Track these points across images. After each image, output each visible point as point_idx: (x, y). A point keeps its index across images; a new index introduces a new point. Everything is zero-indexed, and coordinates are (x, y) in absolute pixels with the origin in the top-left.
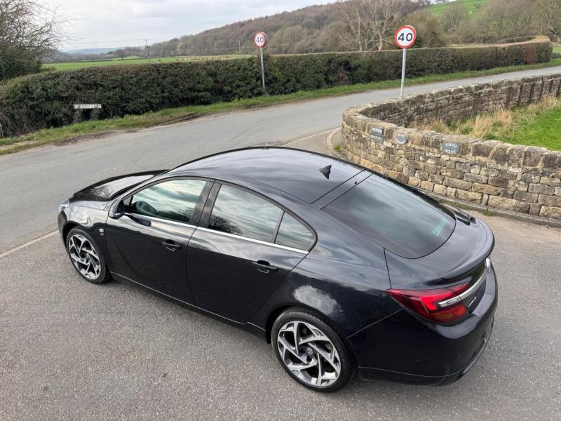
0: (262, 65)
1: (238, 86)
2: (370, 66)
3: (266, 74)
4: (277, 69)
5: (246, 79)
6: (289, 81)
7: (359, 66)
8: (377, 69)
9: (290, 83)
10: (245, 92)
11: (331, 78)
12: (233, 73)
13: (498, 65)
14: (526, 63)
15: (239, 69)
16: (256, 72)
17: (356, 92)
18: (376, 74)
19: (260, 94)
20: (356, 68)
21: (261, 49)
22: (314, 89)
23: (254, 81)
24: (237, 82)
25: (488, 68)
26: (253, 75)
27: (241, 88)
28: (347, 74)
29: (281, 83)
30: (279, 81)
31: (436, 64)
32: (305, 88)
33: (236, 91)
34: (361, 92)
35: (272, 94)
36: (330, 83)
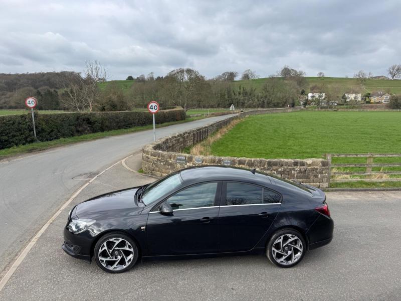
0: (33, 120)
1: (14, 136)
2: (103, 121)
3: (36, 127)
4: (44, 123)
5: (20, 131)
6: (52, 131)
7: (96, 121)
8: (107, 123)
9: (53, 133)
10: (20, 140)
11: (80, 129)
12: (9, 126)
13: (166, 121)
14: (177, 120)
15: (14, 123)
16: (29, 125)
17: (99, 138)
18: (107, 126)
19: (32, 141)
20: (94, 123)
21: (32, 109)
22: (70, 137)
23: (27, 132)
24: (13, 133)
25: (162, 123)
26: (26, 128)
27: (17, 138)
28: (89, 127)
29: (47, 133)
30: (45, 131)
31: (137, 120)
32: (64, 136)
33: (12, 140)
34: (103, 138)
35: (42, 140)
36: (80, 133)
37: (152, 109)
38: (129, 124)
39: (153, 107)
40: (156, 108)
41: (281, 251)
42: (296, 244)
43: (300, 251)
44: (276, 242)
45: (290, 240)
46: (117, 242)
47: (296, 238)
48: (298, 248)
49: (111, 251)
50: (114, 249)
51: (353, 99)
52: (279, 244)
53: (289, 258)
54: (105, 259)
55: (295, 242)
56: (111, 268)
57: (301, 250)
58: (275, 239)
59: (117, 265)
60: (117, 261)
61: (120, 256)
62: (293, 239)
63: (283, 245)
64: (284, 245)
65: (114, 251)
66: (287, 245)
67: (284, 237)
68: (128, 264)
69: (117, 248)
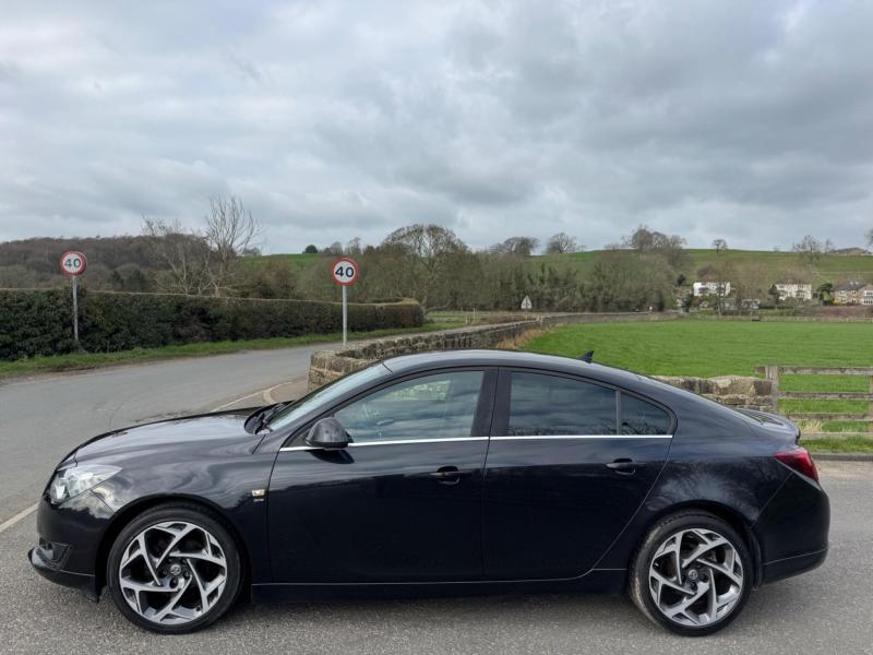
0: (75, 303)
1: (26, 336)
2: (236, 319)
3: (80, 319)
4: (99, 312)
5: (42, 325)
6: (117, 331)
7: (220, 317)
8: (245, 322)
9: (119, 335)
10: (40, 346)
11: (183, 331)
12: (17, 312)
13: (378, 327)
14: (403, 326)
15: (29, 307)
16: (64, 314)
17: (225, 353)
18: (244, 329)
19: (68, 350)
20: (217, 319)
21: (74, 277)
22: (157, 346)
23: (58, 327)
24: (26, 329)
25: (369, 330)
26: (58, 319)
27: (33, 340)
28: (205, 328)
29: (105, 334)
30: (101, 330)
31: (314, 321)
32: (144, 343)
33: (20, 345)
34: (231, 352)
35: (91, 350)
36: (180, 339)
37: (342, 274)
38: (295, 328)
39: (344, 271)
40: (350, 272)
41: (676, 583)
42: (720, 561)
43: (736, 584)
44: (661, 551)
45: (702, 549)
46: (179, 535)
47: (722, 540)
48: (729, 572)
49: (158, 561)
50: (167, 558)
51: (794, 295)
52: (669, 557)
53: (702, 606)
54: (137, 588)
55: (719, 554)
56: (155, 617)
57: (739, 580)
58: (658, 543)
59: (174, 608)
60: (177, 593)
61: (187, 578)
62: (711, 545)
63: (681, 562)
64: (686, 562)
65: (168, 561)
66: (694, 564)
67: (685, 538)
68: (207, 607)
69: (177, 554)
